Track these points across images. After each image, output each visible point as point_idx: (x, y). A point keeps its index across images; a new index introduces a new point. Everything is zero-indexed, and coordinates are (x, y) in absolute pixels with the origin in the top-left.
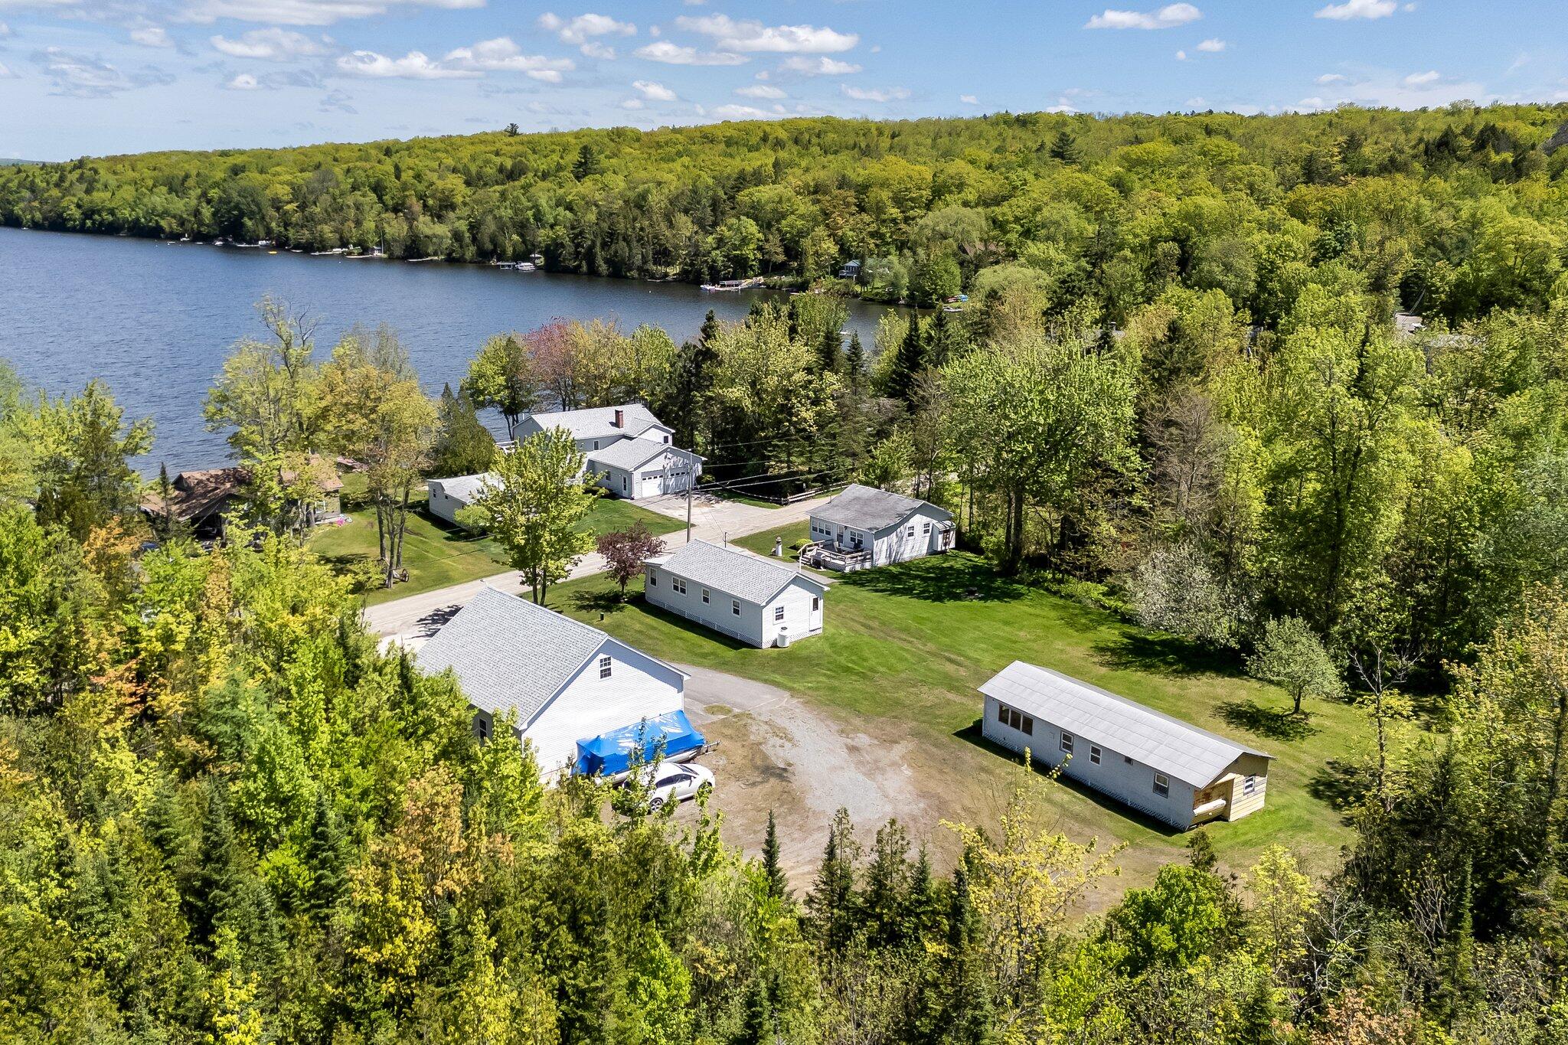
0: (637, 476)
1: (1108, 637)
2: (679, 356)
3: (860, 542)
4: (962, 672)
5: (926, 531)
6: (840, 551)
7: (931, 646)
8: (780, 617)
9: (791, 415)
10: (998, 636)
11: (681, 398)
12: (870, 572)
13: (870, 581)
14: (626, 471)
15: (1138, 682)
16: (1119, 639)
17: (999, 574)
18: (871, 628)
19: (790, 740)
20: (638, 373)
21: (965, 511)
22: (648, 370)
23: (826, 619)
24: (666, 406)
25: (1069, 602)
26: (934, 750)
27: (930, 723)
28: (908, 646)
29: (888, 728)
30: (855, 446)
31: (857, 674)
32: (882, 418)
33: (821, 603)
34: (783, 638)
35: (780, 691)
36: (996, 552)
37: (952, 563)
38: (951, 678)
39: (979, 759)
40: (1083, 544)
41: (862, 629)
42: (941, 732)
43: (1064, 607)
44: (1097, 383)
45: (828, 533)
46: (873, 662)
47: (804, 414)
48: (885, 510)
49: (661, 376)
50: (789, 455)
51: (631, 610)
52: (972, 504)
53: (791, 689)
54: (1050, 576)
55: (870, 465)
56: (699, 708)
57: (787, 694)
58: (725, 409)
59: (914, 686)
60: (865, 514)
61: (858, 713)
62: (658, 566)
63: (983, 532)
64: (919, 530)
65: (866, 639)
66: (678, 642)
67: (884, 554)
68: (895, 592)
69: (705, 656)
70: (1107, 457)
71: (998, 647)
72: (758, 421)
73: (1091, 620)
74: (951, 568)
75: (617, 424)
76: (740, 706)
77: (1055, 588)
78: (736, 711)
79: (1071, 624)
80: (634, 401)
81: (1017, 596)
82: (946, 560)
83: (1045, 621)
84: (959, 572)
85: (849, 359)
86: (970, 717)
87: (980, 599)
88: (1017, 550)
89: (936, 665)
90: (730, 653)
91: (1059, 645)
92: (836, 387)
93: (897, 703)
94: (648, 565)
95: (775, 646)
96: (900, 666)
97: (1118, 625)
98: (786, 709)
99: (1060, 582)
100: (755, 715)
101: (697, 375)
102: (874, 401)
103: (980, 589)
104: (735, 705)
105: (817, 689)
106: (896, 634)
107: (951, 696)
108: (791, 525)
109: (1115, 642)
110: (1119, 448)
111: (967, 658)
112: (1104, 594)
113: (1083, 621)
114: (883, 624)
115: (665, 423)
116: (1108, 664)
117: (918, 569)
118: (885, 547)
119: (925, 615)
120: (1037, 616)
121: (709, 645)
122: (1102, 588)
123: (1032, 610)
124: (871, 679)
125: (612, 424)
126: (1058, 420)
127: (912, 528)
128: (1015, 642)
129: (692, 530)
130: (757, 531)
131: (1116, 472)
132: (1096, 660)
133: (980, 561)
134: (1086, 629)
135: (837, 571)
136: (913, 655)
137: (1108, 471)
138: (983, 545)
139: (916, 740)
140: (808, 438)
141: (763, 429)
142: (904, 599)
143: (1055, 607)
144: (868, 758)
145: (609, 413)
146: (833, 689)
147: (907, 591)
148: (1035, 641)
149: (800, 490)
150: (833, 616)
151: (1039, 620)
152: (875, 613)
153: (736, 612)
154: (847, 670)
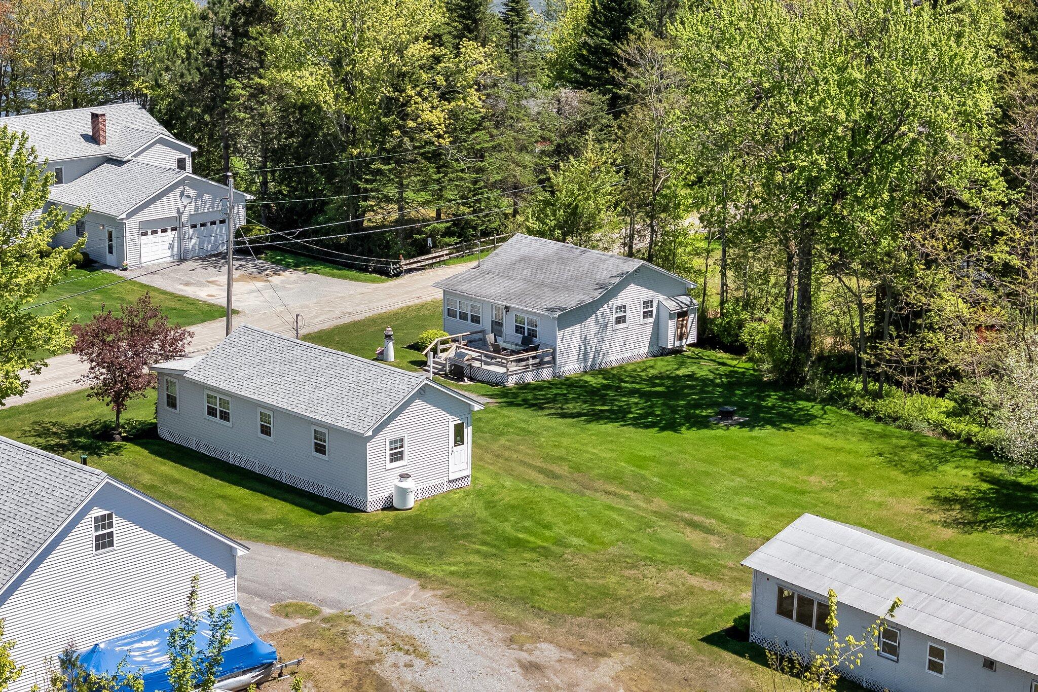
0: (132, 226)
1: (956, 481)
2: (204, 17)
3: (532, 334)
4: (714, 543)
5: (647, 314)
6: (497, 349)
7: (660, 503)
8: (397, 456)
9: (404, 116)
10: (773, 484)
11: (207, 93)
12: (551, 385)
13: (554, 400)
14: (111, 219)
15: (1005, 550)
16: (974, 483)
17: (773, 385)
18: (556, 476)
19: (422, 656)
20: (130, 50)
21: (714, 284)
22: (147, 44)
23: (477, 462)
24: (181, 106)
25: (891, 428)
26: (669, 665)
27: (661, 624)
28: (621, 505)
29: (590, 634)
30: (518, 171)
31: (533, 550)
32: (564, 123)
33: (468, 432)
34: (403, 492)
35: (402, 580)
36: (769, 348)
37: (694, 368)
38: (696, 554)
39: (745, 677)
40: (914, 329)
41: (540, 478)
42: (679, 637)
43: (883, 436)
44: (932, 53)
45: (476, 320)
46: (560, 529)
47: (428, 116)
48: (576, 278)
49: (172, 52)
50: (401, 187)
51: (133, 453)
52: (724, 267)
53: (420, 576)
54: (859, 387)
55: (547, 203)
56: (262, 608)
57: (413, 585)
58: (287, 108)
59: (633, 566)
60: (541, 285)
61: (539, 611)
62: (179, 375)
63: (745, 315)
64: (634, 314)
65: (548, 493)
66: (219, 503)
67: (574, 352)
68: (596, 417)
69: (267, 524)
70: (951, 180)
71: (773, 501)
72: (346, 129)
73: (928, 456)
74: (691, 377)
75: (94, 138)
76: (333, 604)
77: (868, 405)
78: (327, 611)
79: (895, 463)
80: (123, 99)
81: (806, 420)
82: (682, 364)
83: (851, 459)
84: (705, 382)
85: (506, 20)
86: (728, 613)
87: (742, 425)
88: (804, 342)
89: (668, 532)
90: (312, 521)
91: (875, 495)
92: (484, 67)
93: (605, 593)
94: (162, 373)
95: (389, 507)
96: (608, 536)
97: (972, 462)
98: (413, 608)
99: (877, 395)
100: (360, 618)
101: (235, 51)
102: (550, 93)
103: (742, 407)
104: (324, 602)
105: (466, 575)
106: (598, 484)
107: (695, 581)
108: (408, 309)
109: (967, 489)
110: (971, 165)
111: (722, 520)
112: (948, 414)
113: (915, 457)
114: (577, 468)
115: (177, 136)
116: (957, 523)
117: (634, 378)
118: (576, 341)
119: (649, 453)
120: (839, 450)
121: (273, 508)
122: (947, 404)
123: (829, 442)
124: (559, 557)
125: (85, 137)
126: (869, 115)
127: (623, 308)
128: (803, 493)
129: (235, 321)
130: (347, 320)
131: (965, 206)
132: (936, 517)
133: (741, 364)
134: (919, 469)
135: (494, 384)
136: (630, 517)
137: (952, 204)
138: (745, 337)
139: (638, 652)
140: (436, 156)
141: (354, 144)
142: (611, 427)
143: (867, 436)
144: (557, 681)
145: (80, 119)
146: (493, 574)
147: (618, 415)
148: (834, 490)
149: (422, 249)
150: (488, 457)
151: (842, 457)
152: (563, 452)
153: (320, 449)
154: (518, 544)
